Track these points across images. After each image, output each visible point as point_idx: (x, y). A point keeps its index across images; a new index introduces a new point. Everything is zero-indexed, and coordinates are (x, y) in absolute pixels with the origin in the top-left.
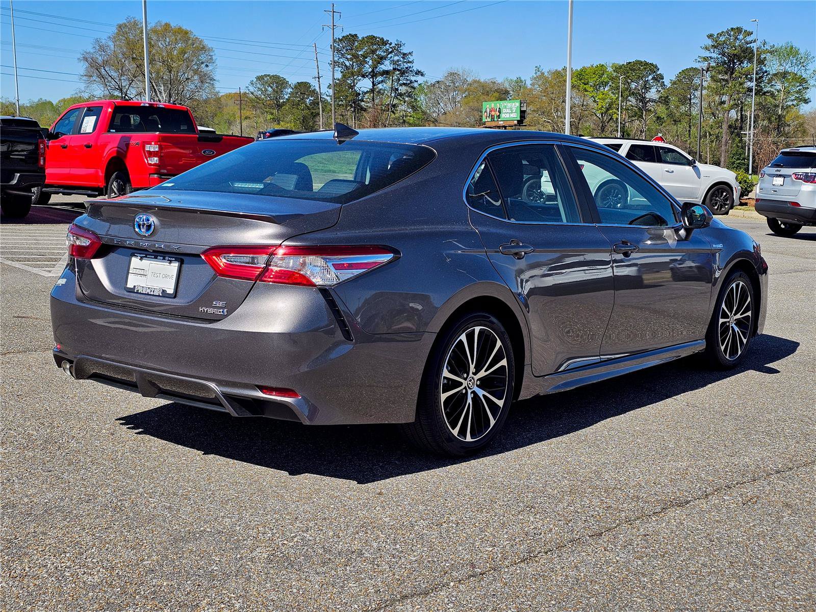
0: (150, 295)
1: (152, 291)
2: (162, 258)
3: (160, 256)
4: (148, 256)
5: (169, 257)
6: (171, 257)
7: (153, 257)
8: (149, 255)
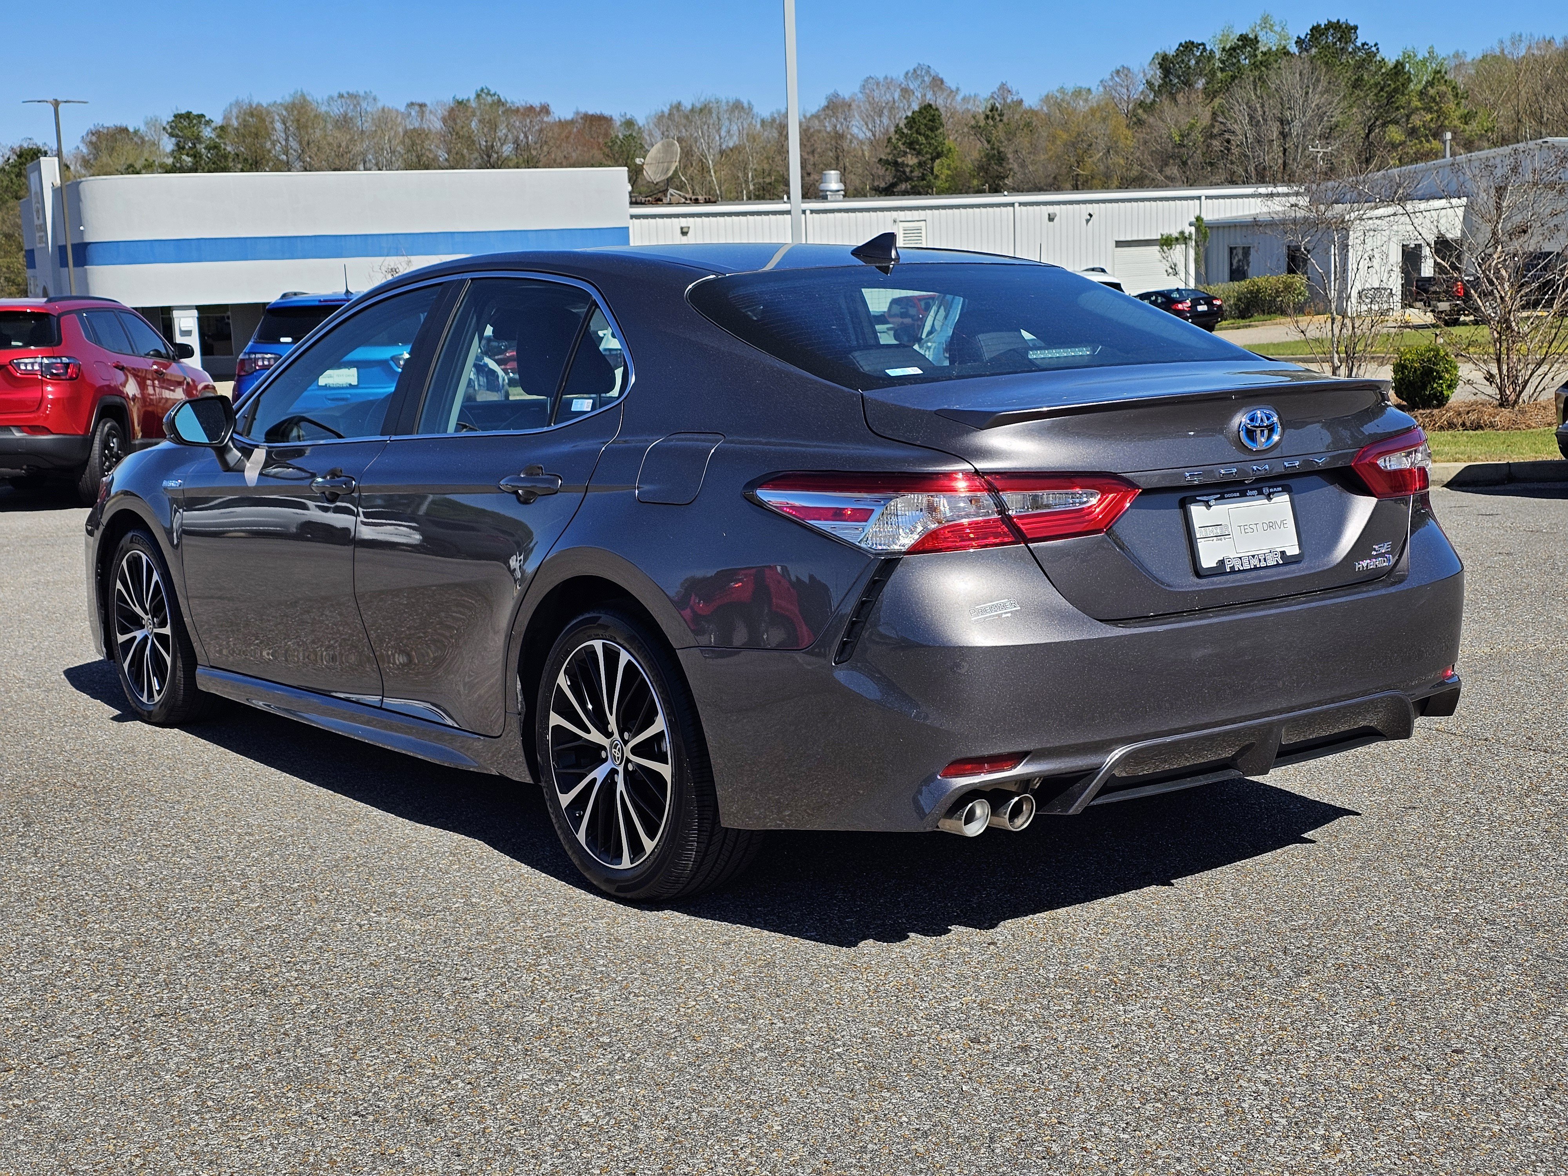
0: (1261, 568)
1: (1262, 559)
2: (1255, 492)
3: (1251, 490)
4: (1226, 496)
5: (1270, 487)
6: (1273, 487)
7: (1238, 494)
8: (1228, 493)
